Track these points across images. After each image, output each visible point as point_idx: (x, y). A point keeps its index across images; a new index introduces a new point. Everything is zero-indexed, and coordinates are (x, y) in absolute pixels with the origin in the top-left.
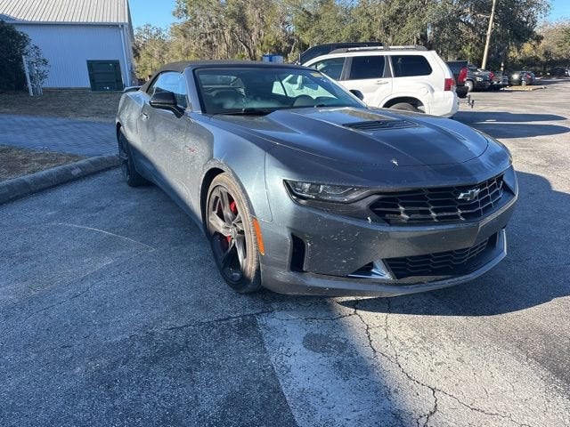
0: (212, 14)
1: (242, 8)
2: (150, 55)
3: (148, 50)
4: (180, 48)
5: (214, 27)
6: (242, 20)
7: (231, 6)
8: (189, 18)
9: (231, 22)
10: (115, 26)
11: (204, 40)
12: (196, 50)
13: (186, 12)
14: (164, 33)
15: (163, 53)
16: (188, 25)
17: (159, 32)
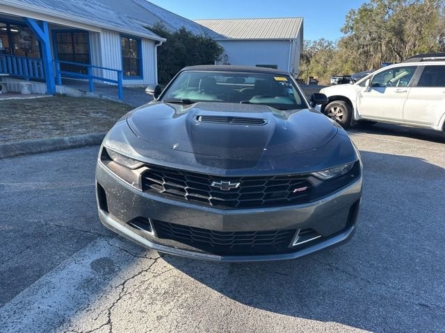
0: (374, 29)
1: (402, 23)
2: (318, 62)
3: (317, 58)
4: (342, 57)
5: (373, 39)
6: (399, 33)
7: (392, 22)
8: (354, 33)
9: (389, 35)
10: (287, 41)
11: (361, 50)
12: (354, 58)
13: (352, 28)
14: (333, 45)
15: (328, 61)
16: (351, 39)
17: (330, 44)
